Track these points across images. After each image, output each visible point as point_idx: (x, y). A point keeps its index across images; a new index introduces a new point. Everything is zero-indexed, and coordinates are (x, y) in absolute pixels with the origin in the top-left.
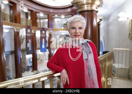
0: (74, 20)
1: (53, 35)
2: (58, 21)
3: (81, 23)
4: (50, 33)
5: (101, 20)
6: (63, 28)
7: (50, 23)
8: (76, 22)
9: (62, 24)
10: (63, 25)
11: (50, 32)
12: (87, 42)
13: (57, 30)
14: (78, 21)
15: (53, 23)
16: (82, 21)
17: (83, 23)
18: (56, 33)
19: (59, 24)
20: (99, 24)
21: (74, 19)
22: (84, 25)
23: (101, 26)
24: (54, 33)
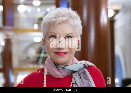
0: (54, 20)
1: (14, 41)
2: (26, 12)
3: (71, 25)
4: (8, 38)
5: (117, 12)
6: (36, 27)
7: (8, 15)
8: (60, 23)
9: (33, 19)
10: (36, 21)
11: (7, 35)
12: (83, 66)
13: (24, 31)
14: (64, 22)
15: (16, 15)
16: (72, 22)
17: (74, 27)
18: (22, 37)
19: (29, 19)
20: (112, 21)
21: (56, 18)
22: (77, 29)
23: (118, 25)
24: (16, 37)
